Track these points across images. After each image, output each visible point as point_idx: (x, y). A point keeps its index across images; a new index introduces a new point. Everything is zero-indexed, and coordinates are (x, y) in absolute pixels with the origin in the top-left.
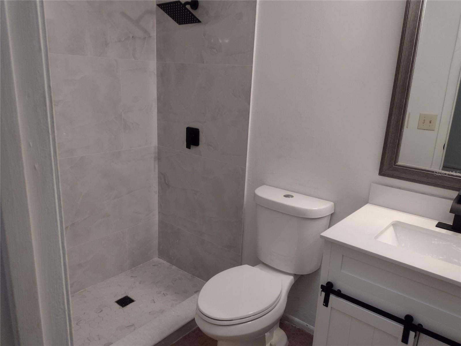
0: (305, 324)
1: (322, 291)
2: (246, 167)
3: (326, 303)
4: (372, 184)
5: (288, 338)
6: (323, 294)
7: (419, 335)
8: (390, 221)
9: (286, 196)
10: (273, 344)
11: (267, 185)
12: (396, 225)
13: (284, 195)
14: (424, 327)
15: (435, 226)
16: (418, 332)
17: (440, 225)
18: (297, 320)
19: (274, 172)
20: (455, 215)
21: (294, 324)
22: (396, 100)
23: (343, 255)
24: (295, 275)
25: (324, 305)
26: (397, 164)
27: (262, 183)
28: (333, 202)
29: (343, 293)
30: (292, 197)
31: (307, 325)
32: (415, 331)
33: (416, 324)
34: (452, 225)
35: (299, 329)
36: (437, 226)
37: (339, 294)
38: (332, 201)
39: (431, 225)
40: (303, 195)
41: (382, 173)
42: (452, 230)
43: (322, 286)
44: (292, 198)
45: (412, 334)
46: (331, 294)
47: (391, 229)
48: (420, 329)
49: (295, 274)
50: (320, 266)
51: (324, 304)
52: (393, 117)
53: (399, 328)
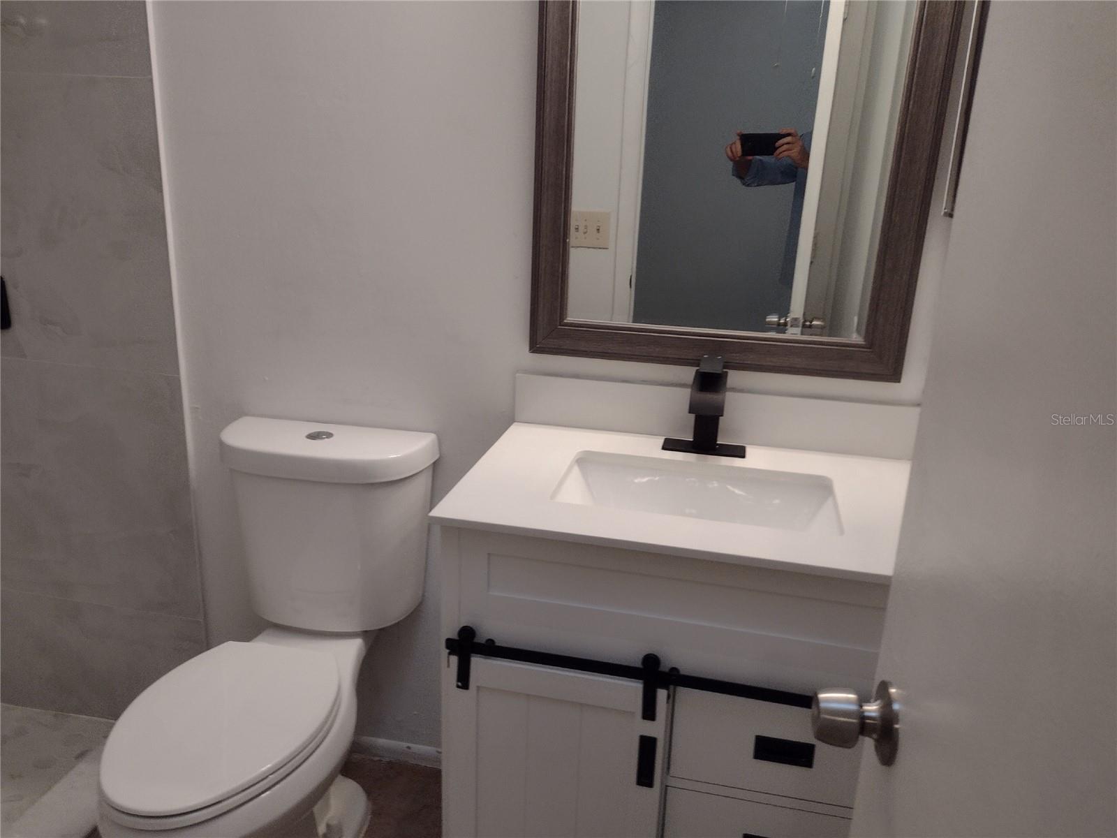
0: (404, 745)
1: (450, 654)
2: (178, 373)
3: (463, 679)
4: (517, 375)
5: (369, 792)
6: (454, 660)
7: (675, 692)
8: (572, 455)
9: (313, 436)
10: (334, 822)
11: (253, 415)
12: (585, 461)
13: (307, 434)
14: (683, 672)
15: (661, 448)
16: (672, 687)
17: (670, 445)
18: (382, 742)
19: (267, 379)
20: (696, 416)
21: (375, 755)
22: (546, 168)
23: (489, 554)
24: (365, 634)
25: (458, 687)
26: (565, 321)
27: (236, 412)
28: (435, 433)
29: (499, 645)
30: (329, 435)
31: (409, 748)
32: (666, 687)
33: (667, 670)
34: (692, 440)
35: (390, 762)
36: (664, 448)
37: (493, 650)
38: (431, 432)
39: (651, 447)
40: (357, 427)
41: (536, 346)
42: (693, 450)
43: (450, 644)
44: (331, 439)
45: (662, 694)
46: (472, 654)
47: (576, 470)
48: (676, 679)
49: (366, 631)
50: (423, 596)
51: (460, 684)
52: (544, 211)
53: (634, 688)
